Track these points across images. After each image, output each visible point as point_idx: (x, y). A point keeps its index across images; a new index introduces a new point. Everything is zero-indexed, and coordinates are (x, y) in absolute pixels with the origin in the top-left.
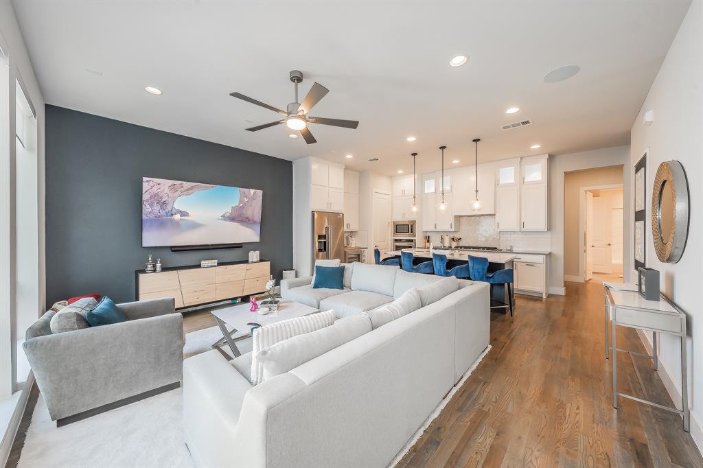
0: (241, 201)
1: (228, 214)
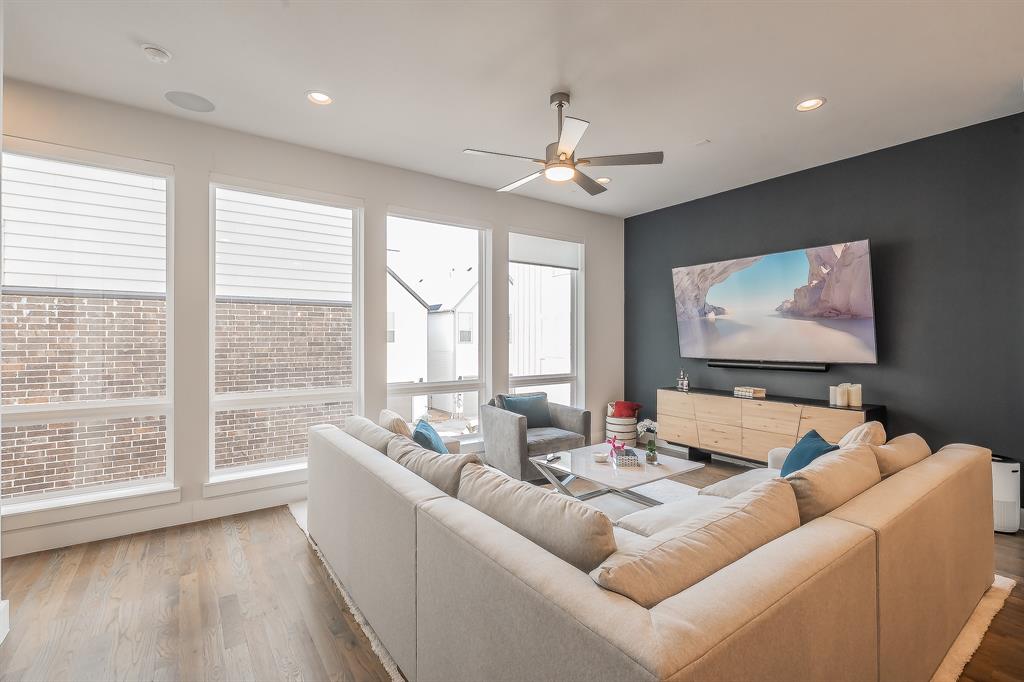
0: (812, 275)
1: (789, 305)
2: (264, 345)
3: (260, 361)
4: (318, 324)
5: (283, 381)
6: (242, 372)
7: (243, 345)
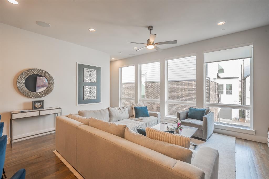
2: (178, 91)
3: (178, 94)
4: (190, 86)
5: (182, 99)
6: (174, 96)
7: (174, 91)
